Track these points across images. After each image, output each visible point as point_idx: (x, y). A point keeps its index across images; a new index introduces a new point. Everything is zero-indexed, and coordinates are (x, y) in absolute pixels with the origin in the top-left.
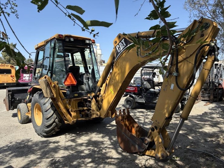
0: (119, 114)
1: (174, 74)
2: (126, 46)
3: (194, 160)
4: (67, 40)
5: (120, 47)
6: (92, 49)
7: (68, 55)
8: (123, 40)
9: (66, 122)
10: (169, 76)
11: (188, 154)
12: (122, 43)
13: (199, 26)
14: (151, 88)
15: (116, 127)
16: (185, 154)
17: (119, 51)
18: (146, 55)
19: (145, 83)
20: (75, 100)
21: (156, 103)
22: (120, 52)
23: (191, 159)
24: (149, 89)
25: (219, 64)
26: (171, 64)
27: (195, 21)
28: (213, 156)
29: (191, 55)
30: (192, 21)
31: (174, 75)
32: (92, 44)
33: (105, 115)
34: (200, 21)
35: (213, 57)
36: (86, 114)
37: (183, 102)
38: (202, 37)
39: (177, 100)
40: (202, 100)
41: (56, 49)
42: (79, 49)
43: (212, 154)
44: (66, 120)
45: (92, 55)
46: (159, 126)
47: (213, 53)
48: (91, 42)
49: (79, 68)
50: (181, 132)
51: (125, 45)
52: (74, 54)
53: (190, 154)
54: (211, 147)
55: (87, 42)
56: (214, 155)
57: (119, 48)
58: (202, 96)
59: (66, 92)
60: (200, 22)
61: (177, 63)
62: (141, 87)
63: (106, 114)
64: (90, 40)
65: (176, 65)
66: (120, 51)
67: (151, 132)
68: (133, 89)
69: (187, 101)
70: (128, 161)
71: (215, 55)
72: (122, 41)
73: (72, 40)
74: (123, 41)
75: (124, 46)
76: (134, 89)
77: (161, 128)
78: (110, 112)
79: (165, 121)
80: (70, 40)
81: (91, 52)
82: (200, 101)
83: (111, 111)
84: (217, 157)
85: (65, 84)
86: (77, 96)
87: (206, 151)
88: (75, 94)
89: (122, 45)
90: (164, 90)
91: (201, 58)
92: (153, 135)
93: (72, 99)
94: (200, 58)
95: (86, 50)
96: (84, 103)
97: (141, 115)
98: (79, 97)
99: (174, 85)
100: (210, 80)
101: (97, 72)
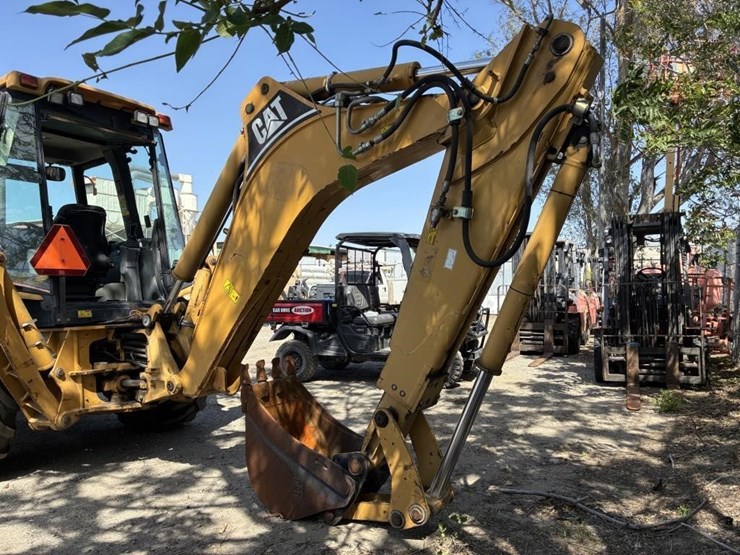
0: (255, 375)
1: (457, 212)
2: (286, 123)
3: (518, 523)
4: (56, 98)
5: (264, 126)
6: (158, 150)
7: (62, 172)
8: (279, 98)
9: (32, 420)
10: (441, 220)
11: (499, 506)
12: (274, 110)
13: (539, 44)
14: (367, 309)
15: (244, 439)
16: (488, 506)
17: (261, 141)
18: (360, 149)
19: (348, 290)
20: (78, 332)
21: (384, 358)
22: (264, 144)
23: (509, 521)
24: (364, 310)
25: (567, 244)
26: (446, 179)
27: (527, 29)
28: (580, 505)
29: (514, 146)
30: (518, 27)
31: (458, 215)
32: (161, 130)
33: (202, 384)
34: (544, 27)
35: (583, 151)
36: (123, 390)
37: (469, 354)
38: (550, 82)
39: (467, 307)
40: (522, 353)
41: (6, 130)
42: (106, 148)
43: (574, 501)
44: (35, 414)
45: (157, 171)
46: (406, 406)
47: (584, 139)
48: (153, 122)
49: (105, 215)
50: (470, 439)
51: (284, 117)
52: (86, 172)
53: (503, 505)
54: (568, 480)
55: (142, 118)
56: (580, 502)
57: (260, 130)
58: (521, 340)
59: (38, 302)
60: (544, 32)
61: (469, 174)
62: (334, 305)
63: (206, 378)
64: (150, 112)
65: (463, 183)
66: (267, 141)
67: (375, 431)
68: (307, 310)
69: (480, 351)
70: (285, 547)
71: (589, 143)
72: (272, 105)
73: (77, 99)
74: (276, 103)
75: (280, 119)
76: (313, 310)
77: (413, 411)
78: (222, 371)
79: (426, 384)
80: (66, 99)
81: (153, 161)
82: (516, 355)
83: (227, 369)
84: (592, 507)
85: (38, 266)
86: (89, 318)
87: (553, 492)
88: (81, 309)
89: (273, 116)
90: (422, 272)
91: (545, 157)
92: (382, 442)
93: (65, 329)
94: (543, 154)
95: (135, 152)
96: (119, 347)
97: (335, 398)
98: (96, 324)
99: (455, 252)
100: (542, 288)
101: (174, 235)
